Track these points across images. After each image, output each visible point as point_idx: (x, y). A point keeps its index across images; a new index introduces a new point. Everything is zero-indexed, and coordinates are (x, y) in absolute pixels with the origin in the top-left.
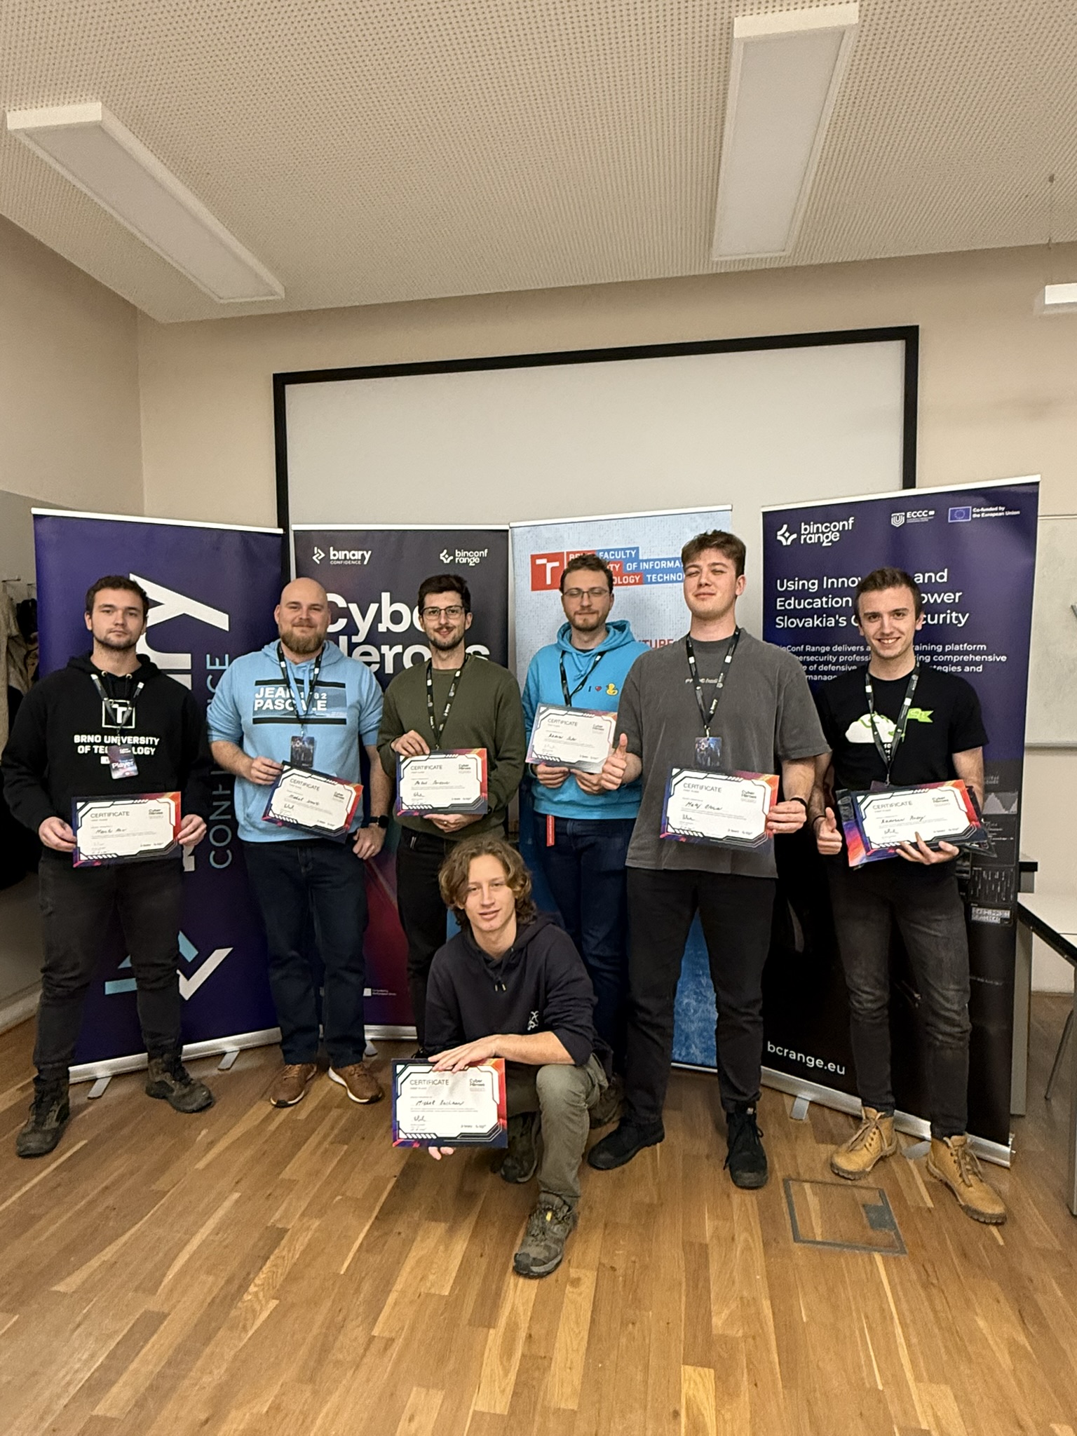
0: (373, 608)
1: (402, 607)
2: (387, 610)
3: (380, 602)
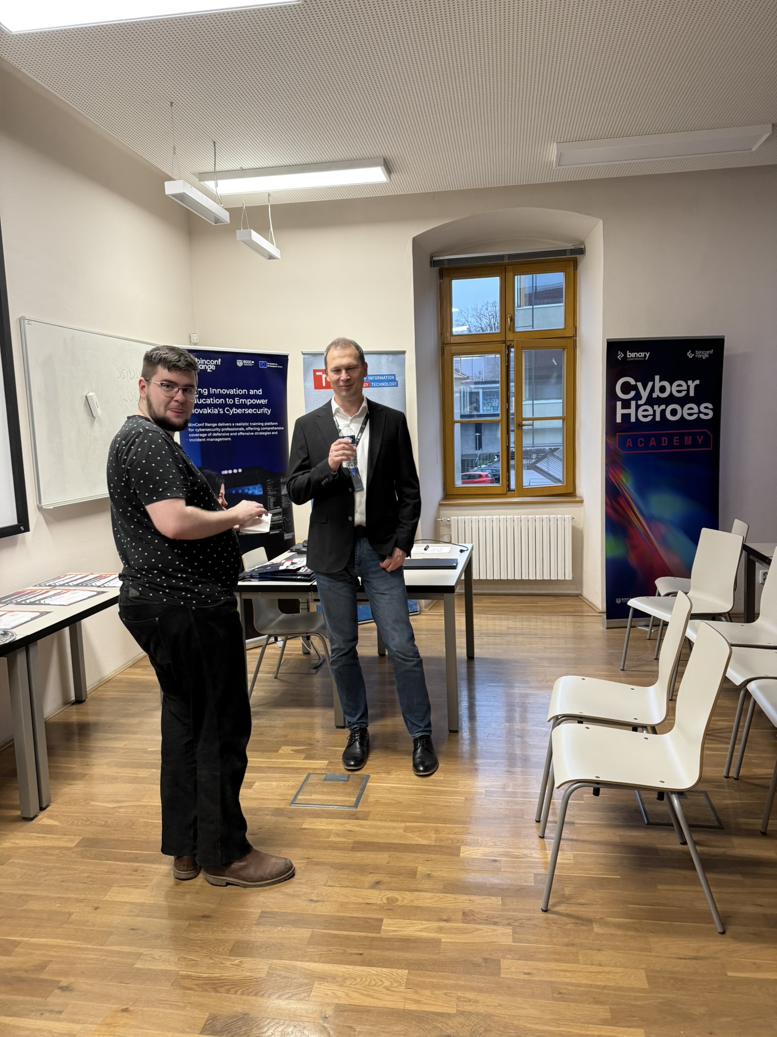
0: (650, 384)
1: (666, 384)
2: (658, 385)
3: (653, 380)
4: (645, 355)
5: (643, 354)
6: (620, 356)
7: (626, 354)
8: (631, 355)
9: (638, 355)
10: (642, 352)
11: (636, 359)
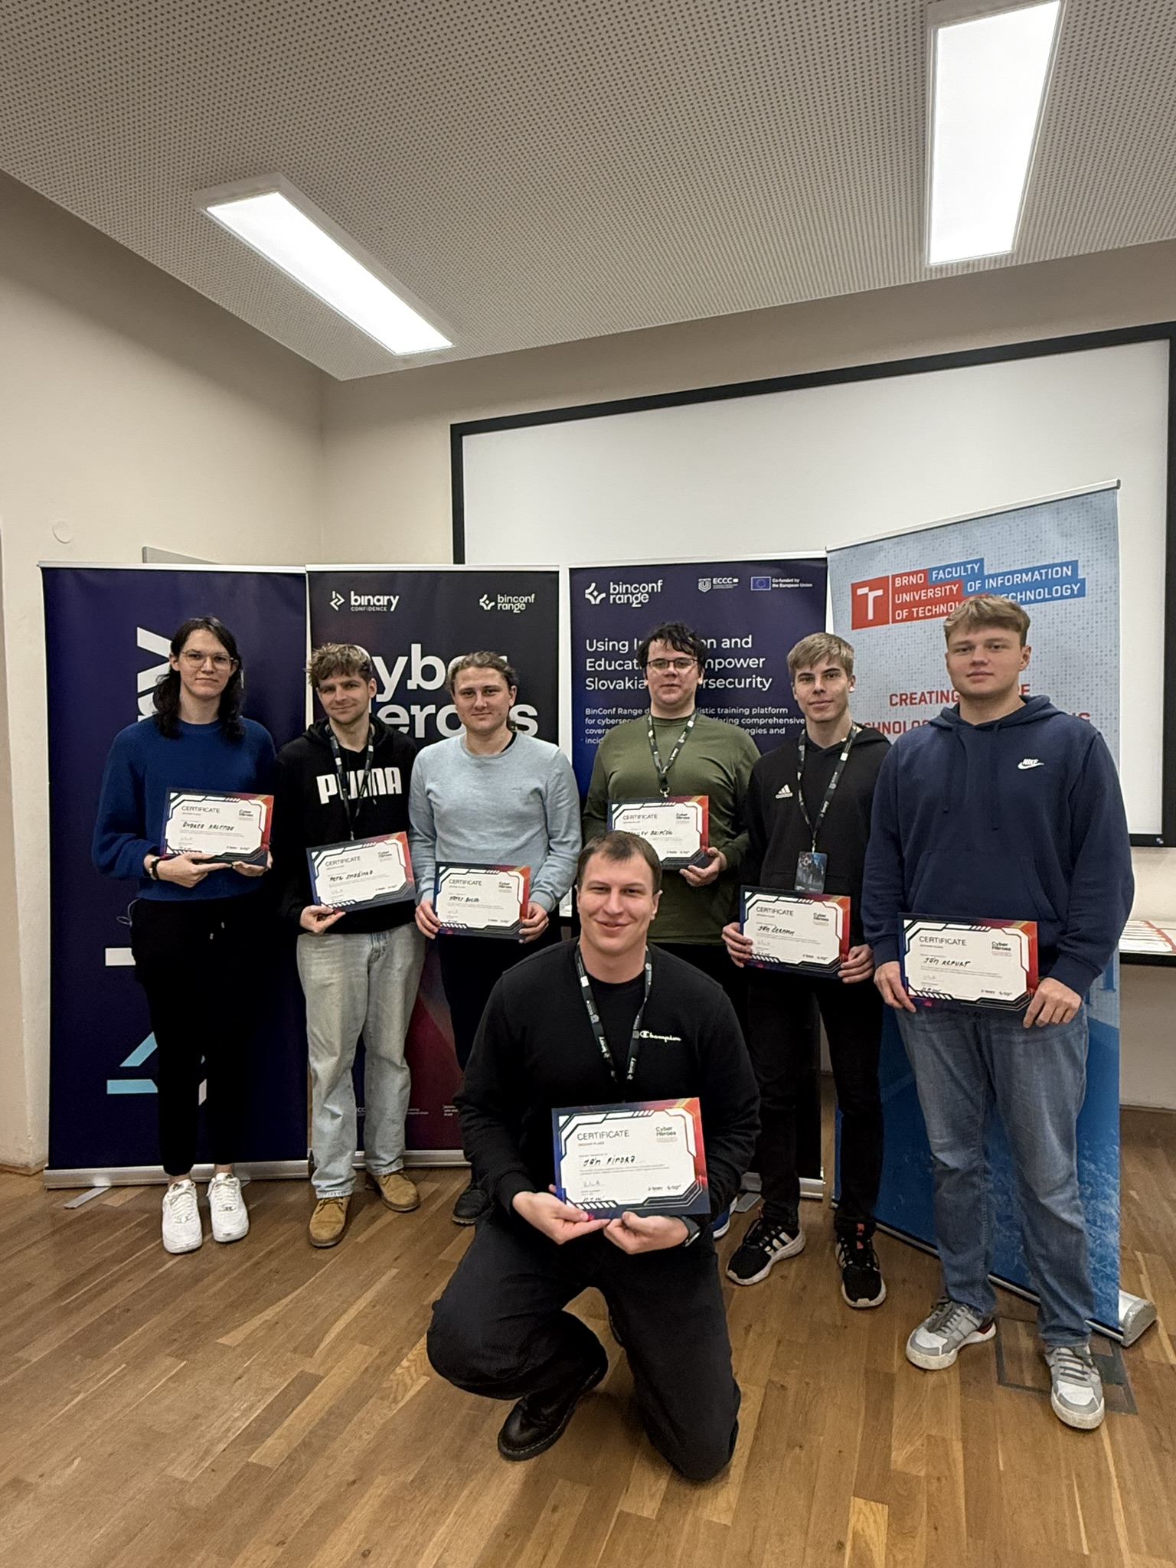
0: (402, 661)
1: (434, 661)
2: (418, 663)
3: (410, 656)
4: (389, 600)
5: (384, 600)
6: (337, 601)
7: (348, 599)
8: (358, 601)
9: (374, 601)
10: (384, 595)
11: (370, 609)
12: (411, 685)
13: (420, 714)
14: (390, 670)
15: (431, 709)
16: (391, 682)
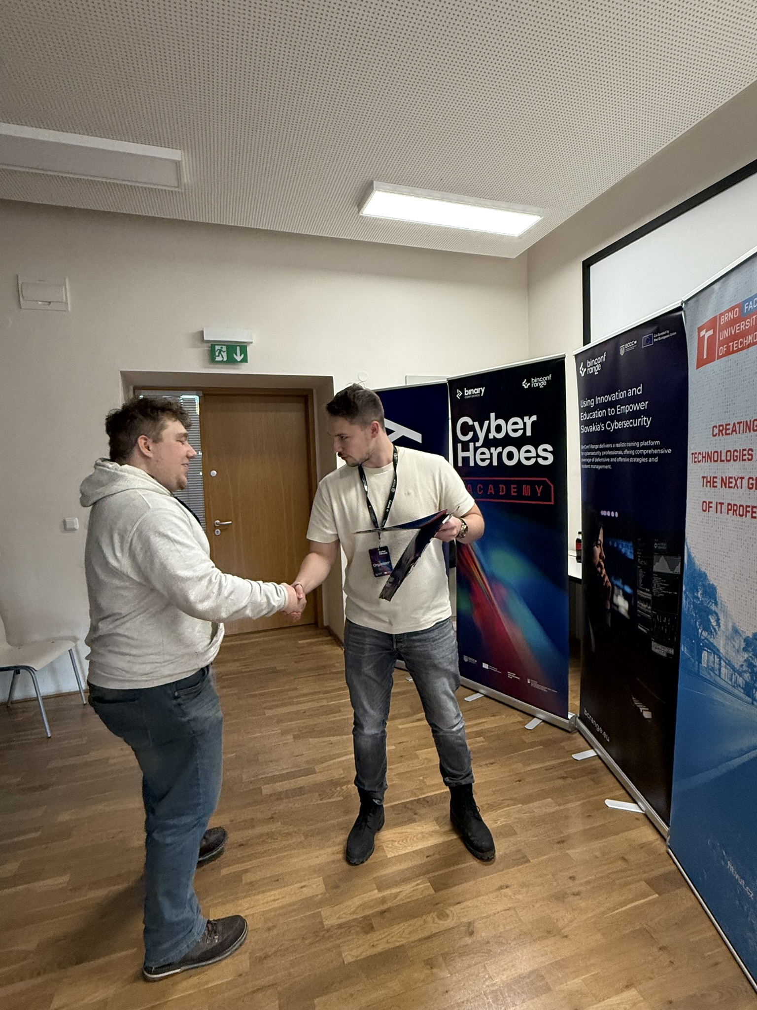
2: (493, 423)
4: (481, 391)
5: (478, 390)
6: (459, 394)
7: (463, 392)
8: (468, 392)
9: (474, 391)
10: (477, 388)
11: (473, 396)
12: (491, 436)
13: (495, 451)
14: (481, 428)
15: (500, 449)
16: (481, 436)
